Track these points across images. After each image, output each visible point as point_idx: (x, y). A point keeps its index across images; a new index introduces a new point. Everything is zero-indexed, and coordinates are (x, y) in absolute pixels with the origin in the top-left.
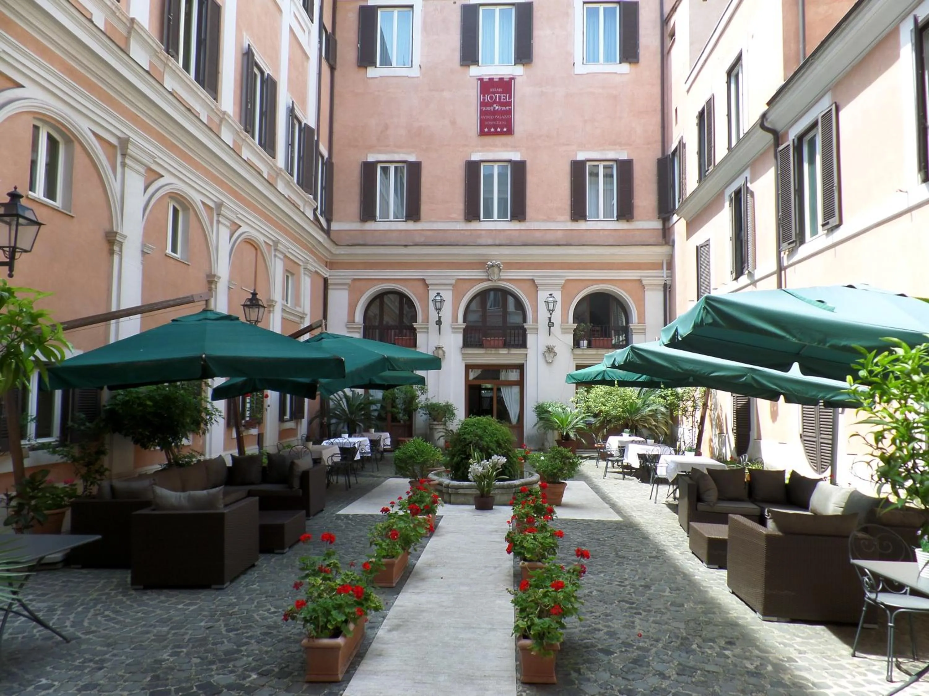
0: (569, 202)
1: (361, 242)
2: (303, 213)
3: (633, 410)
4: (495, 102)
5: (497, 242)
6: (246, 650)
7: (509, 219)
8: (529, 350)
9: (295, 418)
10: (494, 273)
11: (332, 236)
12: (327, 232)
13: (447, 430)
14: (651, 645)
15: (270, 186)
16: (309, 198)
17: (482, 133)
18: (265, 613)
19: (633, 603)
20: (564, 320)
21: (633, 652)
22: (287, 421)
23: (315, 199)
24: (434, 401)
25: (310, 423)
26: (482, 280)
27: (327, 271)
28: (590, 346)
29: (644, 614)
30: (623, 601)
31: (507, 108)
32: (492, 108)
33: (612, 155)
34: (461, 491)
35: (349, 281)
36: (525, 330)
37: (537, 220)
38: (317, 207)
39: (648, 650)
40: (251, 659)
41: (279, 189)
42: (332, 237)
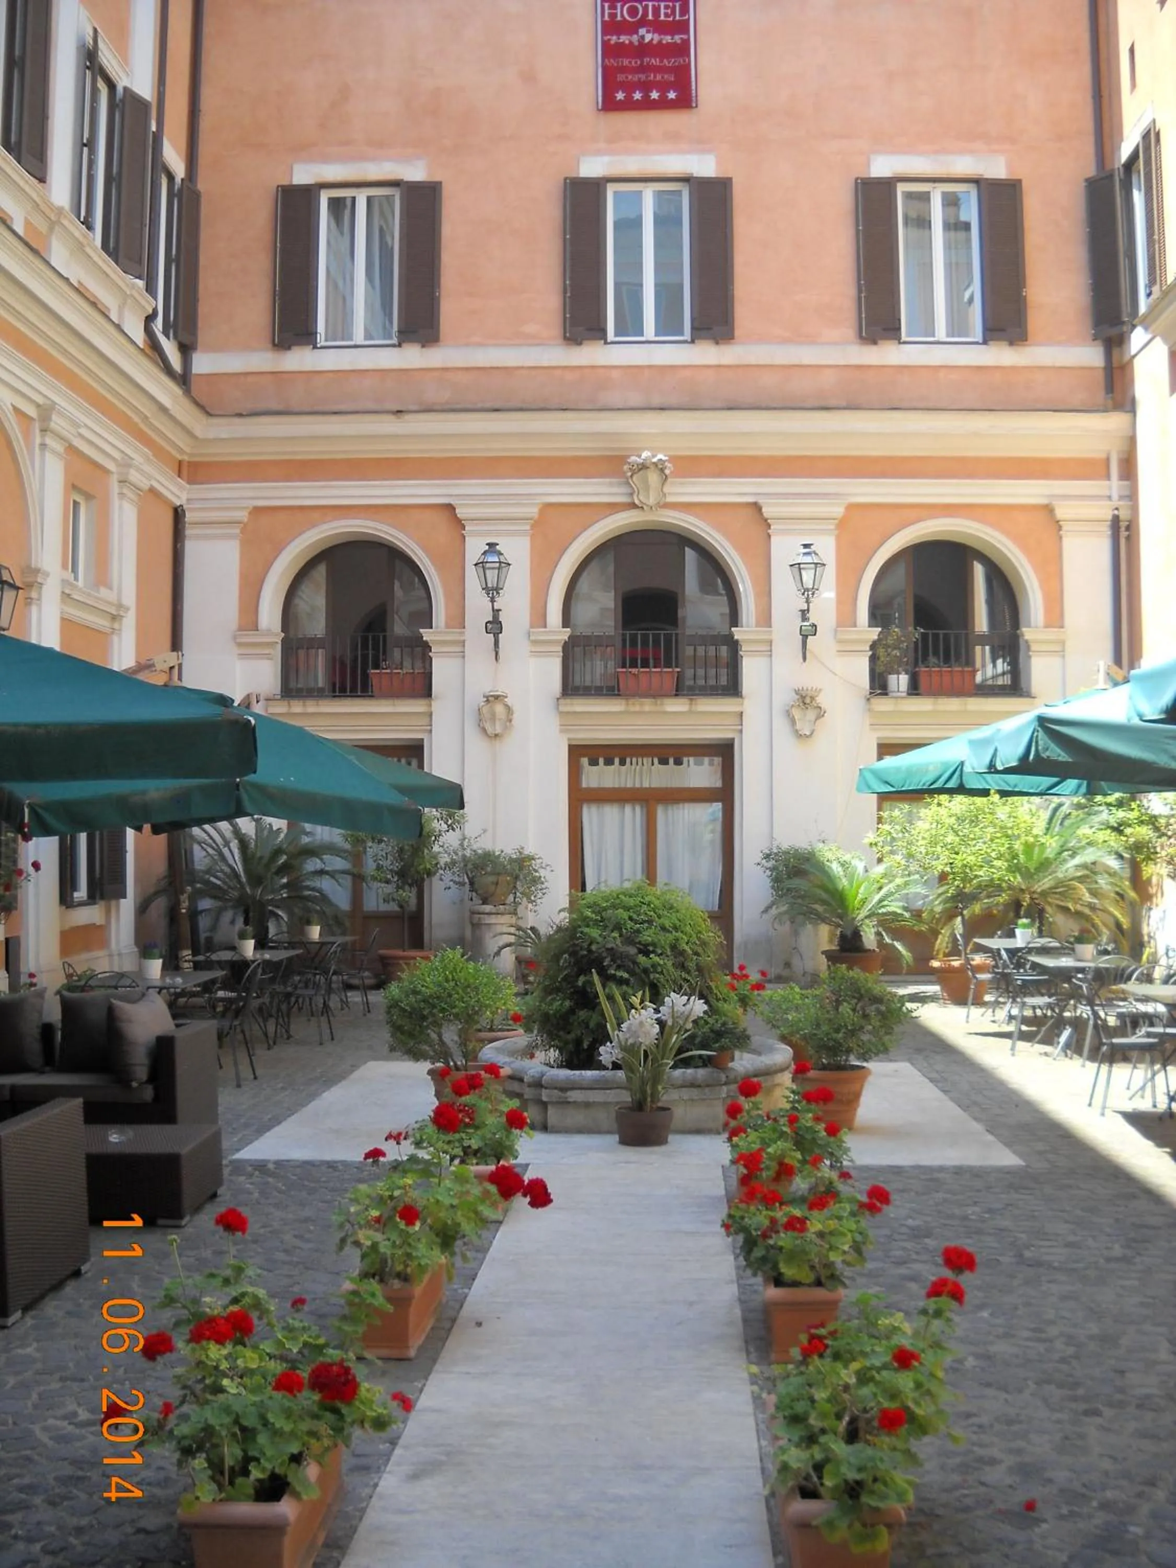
0: (850, 291)
1: (274, 406)
2: (118, 327)
3: (1032, 866)
4: (643, 22)
5: (656, 401)
6: (23, 1523)
7: (687, 336)
8: (746, 702)
9: (102, 897)
10: (647, 488)
11: (194, 387)
12: (184, 379)
13: (519, 929)
14: (1140, 1495)
15: (30, 256)
16: (133, 286)
17: (609, 105)
18: (65, 1423)
19: (1077, 1385)
20: (846, 619)
21: (1090, 1517)
22: (82, 904)
23: (151, 289)
24: (484, 844)
25: (142, 909)
26: (613, 508)
27: (181, 488)
28: (915, 689)
29: (1108, 1412)
30: (1048, 1382)
31: (677, 38)
32: (635, 38)
33: (964, 165)
34: (574, 1096)
35: (243, 515)
36: (734, 646)
37: (762, 339)
38: (155, 312)
39: (1131, 1509)
40: (38, 1547)
41: (53, 264)
42: (194, 394)
